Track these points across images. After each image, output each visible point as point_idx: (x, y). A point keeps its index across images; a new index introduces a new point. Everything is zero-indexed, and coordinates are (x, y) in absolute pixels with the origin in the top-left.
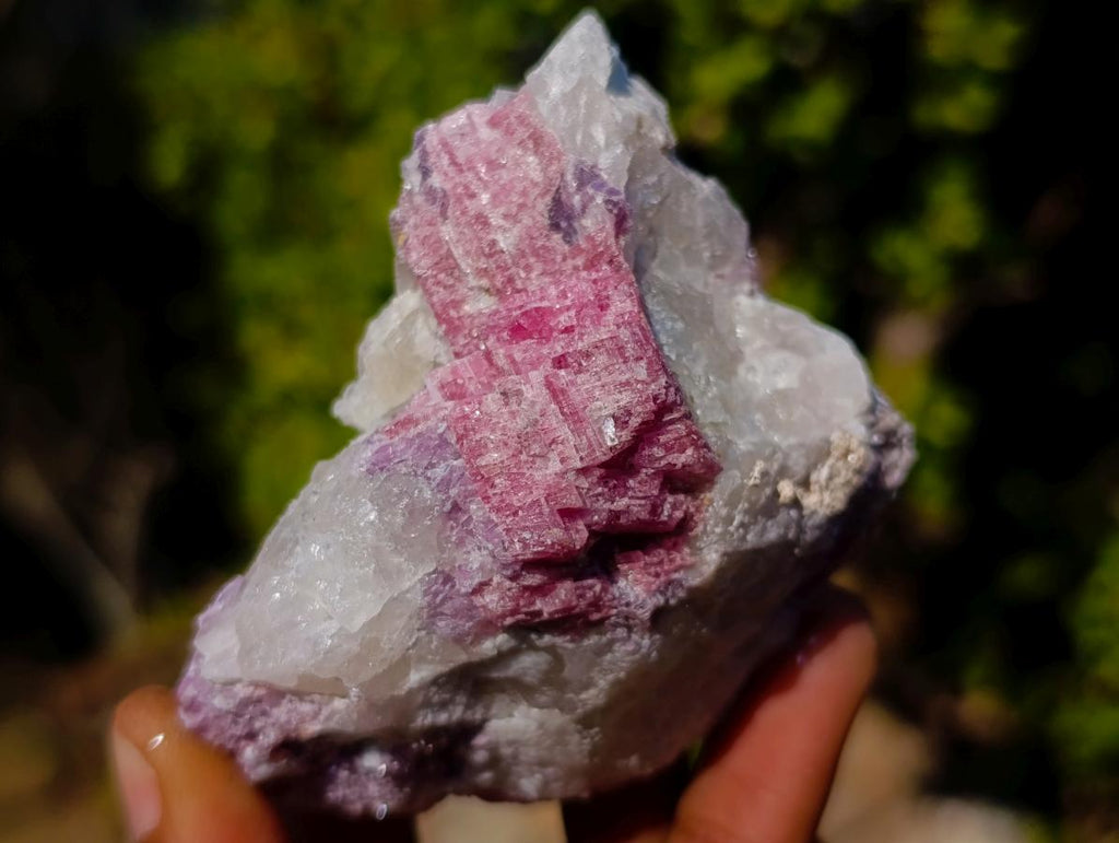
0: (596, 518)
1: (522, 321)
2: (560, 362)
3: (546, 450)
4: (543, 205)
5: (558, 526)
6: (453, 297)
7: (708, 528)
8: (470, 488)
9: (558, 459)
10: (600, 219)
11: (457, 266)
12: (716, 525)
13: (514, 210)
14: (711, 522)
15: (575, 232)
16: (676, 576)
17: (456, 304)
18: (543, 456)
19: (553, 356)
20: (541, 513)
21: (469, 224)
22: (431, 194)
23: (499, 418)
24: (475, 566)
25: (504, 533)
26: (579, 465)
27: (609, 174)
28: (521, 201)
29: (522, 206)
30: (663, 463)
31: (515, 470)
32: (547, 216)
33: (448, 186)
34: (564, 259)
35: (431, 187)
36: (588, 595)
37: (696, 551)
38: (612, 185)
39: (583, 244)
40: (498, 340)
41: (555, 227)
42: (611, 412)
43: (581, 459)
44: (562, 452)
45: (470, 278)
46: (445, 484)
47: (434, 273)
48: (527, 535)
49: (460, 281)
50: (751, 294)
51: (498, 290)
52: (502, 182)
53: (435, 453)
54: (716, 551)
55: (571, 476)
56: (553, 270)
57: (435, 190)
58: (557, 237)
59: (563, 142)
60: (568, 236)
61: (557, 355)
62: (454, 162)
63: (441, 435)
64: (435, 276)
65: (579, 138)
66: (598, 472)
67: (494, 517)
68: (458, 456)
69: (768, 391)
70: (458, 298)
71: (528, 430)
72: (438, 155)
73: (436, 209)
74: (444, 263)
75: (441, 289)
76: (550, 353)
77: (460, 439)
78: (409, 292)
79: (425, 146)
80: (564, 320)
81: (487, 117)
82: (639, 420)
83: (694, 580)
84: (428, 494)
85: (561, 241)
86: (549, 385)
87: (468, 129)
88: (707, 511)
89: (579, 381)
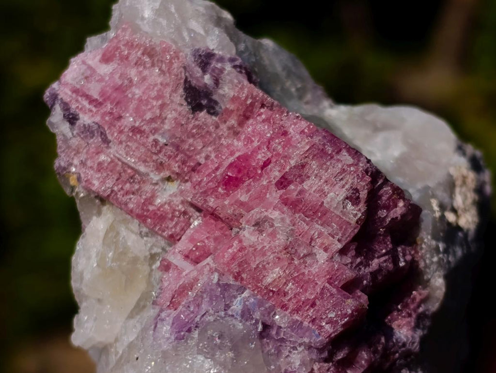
0: (365, 282)
1: (229, 174)
2: (283, 183)
3: (310, 248)
4: (179, 97)
5: (348, 298)
6: (144, 197)
7: (428, 261)
8: (267, 306)
9: (321, 251)
10: (236, 81)
11: (136, 171)
12: (432, 257)
13: (158, 112)
14: (428, 256)
15: (216, 103)
16: (421, 310)
17: (150, 200)
18: (310, 254)
19: (274, 182)
20: (332, 295)
21: (130, 139)
22: (87, 131)
23: (262, 243)
24: (298, 363)
25: (311, 325)
26: (340, 246)
27: (222, 49)
28: (160, 102)
29: (162, 107)
30: (388, 220)
31: (296, 274)
32: (185, 104)
33: (98, 119)
34: (217, 127)
35: (84, 125)
36: (379, 348)
37: (426, 284)
38: (228, 56)
39: (231, 107)
40: (217, 197)
41: (196, 107)
42: (344, 195)
43: (339, 241)
44: (322, 244)
45: (152, 175)
46: (246, 314)
47: (120, 186)
48: (332, 315)
49: (144, 182)
50: (331, 107)
51: (177, 174)
52: (137, 97)
53: (224, 297)
54: (440, 277)
55: (337, 258)
56: (211, 139)
57: (89, 126)
58: (203, 115)
59: (175, 42)
60: (212, 109)
61: (277, 179)
62: (92, 101)
63: (218, 284)
64: (122, 189)
65: (185, 34)
66: (353, 247)
67: (296, 317)
68: (242, 289)
69: (392, 161)
70: (149, 195)
71: (290, 239)
72: (77, 101)
73: (97, 140)
74: (125, 177)
75: (132, 196)
76: (270, 182)
77: (237, 277)
78: (95, 218)
79: (62, 99)
80: (261, 157)
81: (99, 57)
82: (366, 191)
83: (434, 306)
84: (240, 326)
85: (208, 116)
86: (285, 202)
87: (89, 72)
88: (421, 249)
89: (306, 187)
